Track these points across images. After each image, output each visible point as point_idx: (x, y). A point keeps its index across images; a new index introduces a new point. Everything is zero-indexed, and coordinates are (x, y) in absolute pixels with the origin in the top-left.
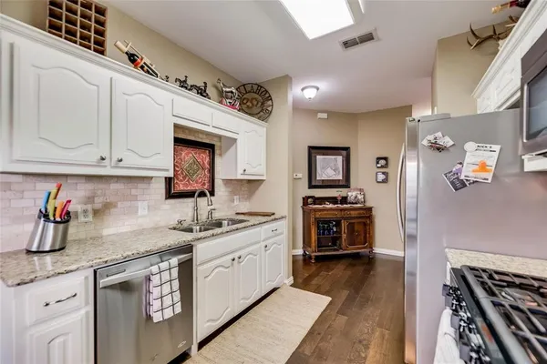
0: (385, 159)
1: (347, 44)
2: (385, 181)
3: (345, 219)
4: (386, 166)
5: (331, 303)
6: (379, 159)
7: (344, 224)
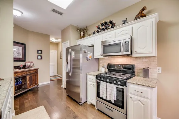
0: (41, 51)
1: (54, 10)
2: (41, 59)
3: (28, 75)
4: (41, 53)
5: (45, 107)
6: (38, 51)
7: (28, 77)
